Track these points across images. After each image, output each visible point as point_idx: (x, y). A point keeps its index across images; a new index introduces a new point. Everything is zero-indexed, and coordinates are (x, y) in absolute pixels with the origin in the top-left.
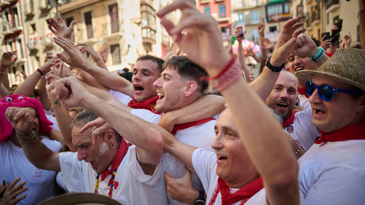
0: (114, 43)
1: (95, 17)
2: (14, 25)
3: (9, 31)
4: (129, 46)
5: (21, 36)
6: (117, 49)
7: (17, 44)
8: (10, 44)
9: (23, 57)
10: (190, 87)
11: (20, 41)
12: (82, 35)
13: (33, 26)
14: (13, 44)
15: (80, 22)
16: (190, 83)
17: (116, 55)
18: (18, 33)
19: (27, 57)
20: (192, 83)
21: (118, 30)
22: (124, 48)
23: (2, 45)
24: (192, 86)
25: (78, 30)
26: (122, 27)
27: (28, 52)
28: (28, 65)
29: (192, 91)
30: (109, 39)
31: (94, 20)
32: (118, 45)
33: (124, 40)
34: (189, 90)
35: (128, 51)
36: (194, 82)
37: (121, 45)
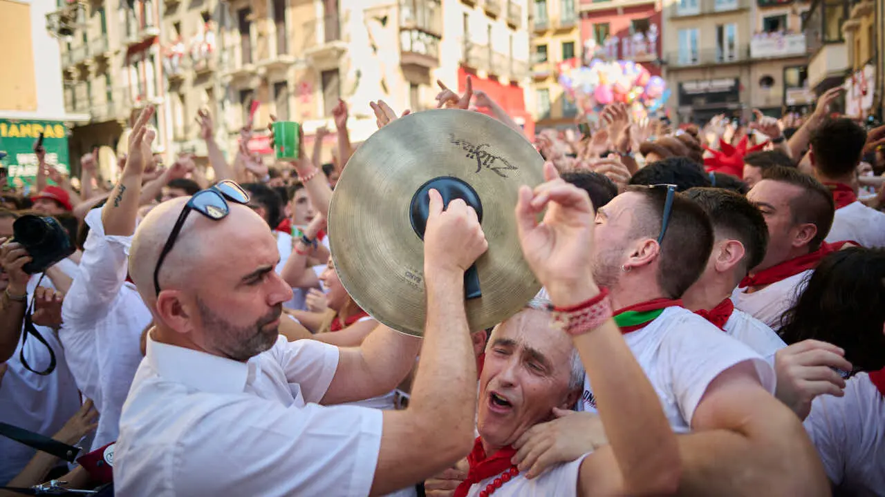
0: (328, 65)
1: (293, 6)
2: (144, 25)
3: (135, 38)
4: (359, 74)
5: (155, 49)
6: (334, 82)
7: (148, 63)
8: (136, 64)
9: (156, 94)
10: (729, 253)
11: (152, 58)
12: (266, 47)
13: (177, 26)
14: (140, 65)
15: (263, 16)
16: (729, 245)
17: (331, 94)
18: (150, 41)
19: (163, 95)
20: (733, 246)
21: (338, 36)
22: (348, 77)
23: (123, 66)
24: (732, 250)
25: (260, 35)
26: (346, 29)
27: (167, 85)
28: (164, 111)
29: (732, 261)
30: (319, 57)
31: (290, 14)
32: (336, 71)
33: (349, 60)
34: (725, 259)
35: (357, 84)
36: (738, 244)
37: (342, 71)
